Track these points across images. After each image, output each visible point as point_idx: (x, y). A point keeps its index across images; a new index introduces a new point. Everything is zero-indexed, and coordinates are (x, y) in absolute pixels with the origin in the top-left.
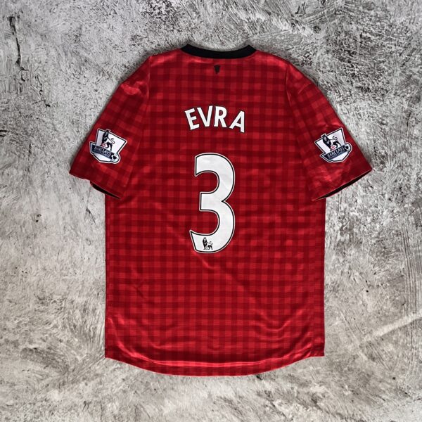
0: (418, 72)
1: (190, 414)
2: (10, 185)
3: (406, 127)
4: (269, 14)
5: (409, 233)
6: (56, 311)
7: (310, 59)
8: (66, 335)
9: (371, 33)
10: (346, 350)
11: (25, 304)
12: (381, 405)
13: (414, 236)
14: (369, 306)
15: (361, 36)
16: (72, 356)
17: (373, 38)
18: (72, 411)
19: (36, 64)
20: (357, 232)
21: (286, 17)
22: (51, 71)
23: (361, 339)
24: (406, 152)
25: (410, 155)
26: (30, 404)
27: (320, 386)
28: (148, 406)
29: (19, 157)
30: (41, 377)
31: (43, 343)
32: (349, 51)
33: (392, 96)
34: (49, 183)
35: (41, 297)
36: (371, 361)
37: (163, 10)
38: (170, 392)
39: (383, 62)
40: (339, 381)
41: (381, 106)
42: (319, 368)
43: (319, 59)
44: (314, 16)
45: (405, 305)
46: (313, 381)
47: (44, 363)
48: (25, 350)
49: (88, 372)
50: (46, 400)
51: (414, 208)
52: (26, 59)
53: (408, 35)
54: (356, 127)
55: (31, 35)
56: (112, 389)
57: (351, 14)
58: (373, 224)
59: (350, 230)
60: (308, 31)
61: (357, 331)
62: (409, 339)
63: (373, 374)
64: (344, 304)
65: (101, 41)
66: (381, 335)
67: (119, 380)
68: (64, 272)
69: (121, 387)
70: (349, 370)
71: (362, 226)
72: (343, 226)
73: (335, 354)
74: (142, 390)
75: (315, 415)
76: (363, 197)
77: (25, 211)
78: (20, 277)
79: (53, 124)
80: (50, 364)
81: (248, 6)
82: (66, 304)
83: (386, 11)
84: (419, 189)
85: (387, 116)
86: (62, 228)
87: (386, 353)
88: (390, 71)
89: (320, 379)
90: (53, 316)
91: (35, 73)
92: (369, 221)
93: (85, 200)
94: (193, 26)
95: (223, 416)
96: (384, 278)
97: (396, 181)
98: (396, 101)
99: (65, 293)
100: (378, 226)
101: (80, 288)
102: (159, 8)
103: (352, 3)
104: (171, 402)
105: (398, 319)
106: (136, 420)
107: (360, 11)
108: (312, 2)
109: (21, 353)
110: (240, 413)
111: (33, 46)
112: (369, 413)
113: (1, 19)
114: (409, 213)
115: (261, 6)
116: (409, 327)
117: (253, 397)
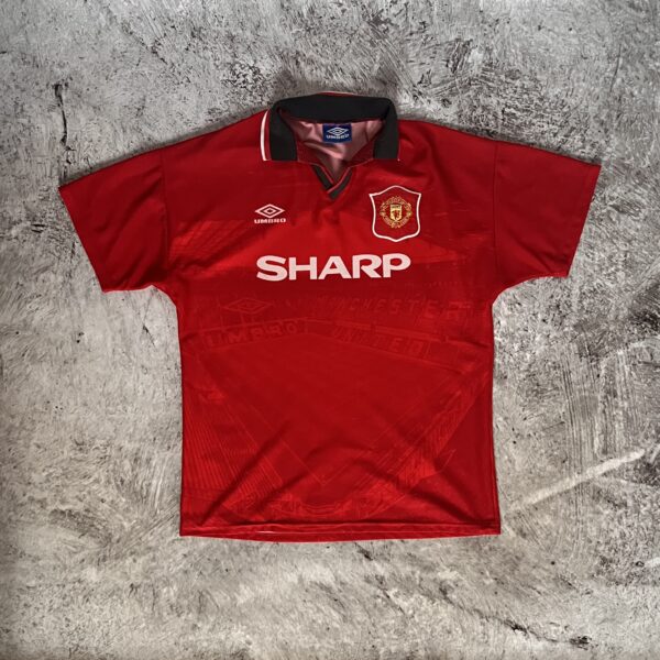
1: (273, 607)
2: (46, 295)
4: (385, 83)
5: (571, 366)
6: (98, 460)
8: (110, 493)
9: (516, 108)
11: (58, 449)
12: (535, 600)
13: (578, 369)
14: (517, 463)
16: (116, 521)
17: (518, 114)
18: (115, 597)
19: (86, 143)
21: (407, 87)
26: (58, 585)
27: (451, 570)
28: (218, 593)
29: (59, 258)
30: (74, 550)
31: (79, 503)
32: (488, 131)
35: (80, 441)
36: (521, 538)
37: (249, 78)
38: (246, 574)
40: (477, 564)
42: (449, 546)
44: (442, 87)
45: (567, 462)
46: (441, 564)
47: (80, 531)
48: (55, 512)
49: (139, 544)
50: (79, 581)
51: (576, 333)
52: (74, 136)
53: (565, 110)
55: (81, 108)
56: (169, 567)
57: (490, 84)
58: (522, 353)
60: (435, 105)
62: (573, 509)
63: (524, 556)
65: (169, 114)
66: (534, 502)
67: (179, 556)
68: (110, 409)
69: (181, 566)
70: (490, 549)
74: (210, 571)
75: (444, 611)
76: (508, 317)
77: (63, 328)
78: (53, 414)
80: (88, 531)
82: (112, 452)
83: (536, 80)
84: (583, 307)
86: (111, 350)
87: (541, 528)
89: (451, 561)
90: (94, 467)
91: (84, 154)
92: (516, 348)
93: (142, 316)
95: (319, 610)
96: (537, 426)
97: (552, 297)
99: (111, 437)
100: (528, 355)
101: (131, 430)
102: (244, 76)
103: (491, 71)
104: (248, 588)
105: (557, 482)
106: (200, 612)
107: (502, 81)
108: (440, 69)
109: (50, 515)
110: (342, 605)
111: (83, 120)
112: (519, 611)
113: (44, 87)
114: (570, 339)
115: (374, 74)
116: (572, 493)
117: (359, 583)
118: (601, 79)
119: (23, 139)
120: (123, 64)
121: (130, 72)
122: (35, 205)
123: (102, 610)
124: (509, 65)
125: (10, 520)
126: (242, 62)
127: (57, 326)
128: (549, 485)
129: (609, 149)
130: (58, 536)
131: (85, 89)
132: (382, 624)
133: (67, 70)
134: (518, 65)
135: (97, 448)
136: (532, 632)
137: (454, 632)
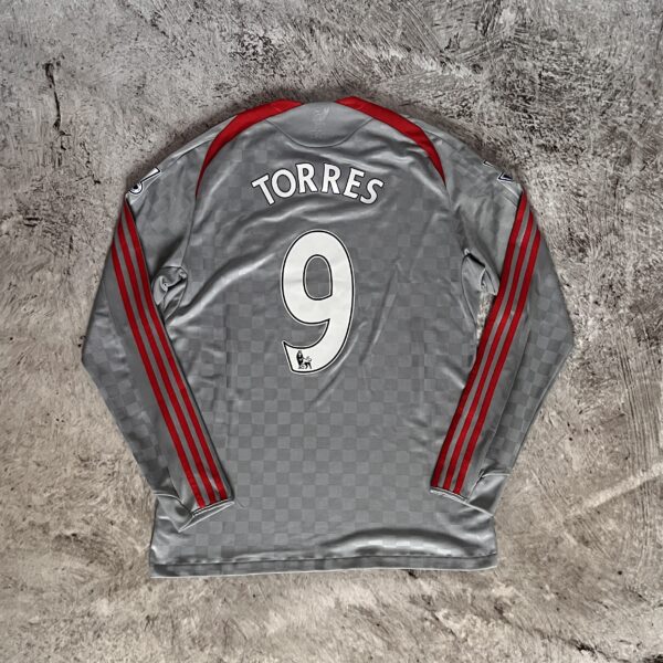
0: (626, 122)
1: (308, 635)
2: (42, 295)
3: (613, 198)
4: (409, 50)
5: (629, 352)
6: (105, 477)
7: (469, 108)
8: (120, 514)
9: (554, 71)
10: (543, 529)
11: (60, 467)
12: (603, 616)
13: (637, 354)
14: (574, 462)
15: (540, 75)
16: (128, 546)
17: (557, 77)
18: (129, 631)
19: (82, 127)
21: (433, 53)
22: (103, 134)
23: (565, 513)
24: (616, 234)
25: (622, 238)
26: (65, 621)
27: (507, 586)
28: (245, 622)
29: (56, 254)
30: (82, 579)
31: (86, 526)
32: (524, 97)
33: (590, 157)
35: (84, 457)
36: (582, 546)
37: (259, 50)
38: (277, 600)
39: (574, 110)
40: (535, 578)
41: (575, 171)
42: (503, 558)
43: (481, 108)
44: (471, 51)
45: (630, 459)
46: (495, 579)
47: (87, 558)
48: (59, 537)
50: (88, 615)
51: (633, 315)
52: (68, 120)
53: (608, 71)
54: (540, 201)
55: (75, 88)
56: (189, 595)
57: (525, 46)
60: (465, 72)
61: (559, 501)
62: (639, 511)
63: (587, 565)
64: (537, 459)
65: (172, 93)
66: (595, 505)
67: (200, 582)
69: (203, 593)
70: (549, 560)
73: (526, 535)
74: (235, 597)
75: (501, 632)
77: (62, 332)
78: (53, 427)
79: (104, 208)
80: (96, 558)
81: (379, 41)
82: (121, 467)
83: (574, 40)
84: (638, 287)
85: (584, 185)
87: (605, 534)
88: (584, 122)
89: (507, 576)
90: (101, 485)
91: (80, 139)
94: (302, 69)
95: (360, 637)
96: (594, 419)
97: (604, 276)
98: (596, 163)
99: (119, 450)
100: (581, 342)
102: (254, 47)
103: (526, 32)
104: (279, 616)
105: (620, 481)
106: (225, 644)
107: (537, 43)
108: (469, 32)
109: (53, 542)
110: (386, 631)
112: (586, 629)
113: (34, 67)
114: (626, 321)
115: (396, 40)
116: (637, 493)
117: (403, 605)
118: (646, 37)
119: (11, 125)
120: (119, 39)
121: (127, 47)
122: (28, 196)
123: (115, 647)
124: (544, 24)
125: (8, 548)
126: (251, 33)
128: (612, 485)
129: (659, 112)
130: (64, 564)
131: (79, 68)
132: (432, 650)
133: (58, 48)
134: (554, 24)
135: (104, 464)
136: (601, 652)
137: (513, 656)
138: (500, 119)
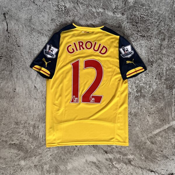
0: (163, 29)
1: (78, 169)
2: (4, 78)
3: (160, 50)
4: (104, 9)
5: (164, 92)
6: (22, 128)
7: (121, 25)
8: (26, 138)
9: (144, 15)
10: (141, 140)
11: (10, 125)
12: (157, 163)
13: (166, 92)
14: (150, 122)
15: (140, 16)
16: (29, 146)
17: (145, 17)
18: (30, 169)
19: (14, 31)
20: (143, 92)
21: (111, 10)
22: (20, 33)
23: (147, 135)
24: (161, 60)
25: (162, 61)
26: (12, 167)
27: (132, 155)
28: (61, 166)
29: (8, 66)
30: (17, 155)
31: (17, 141)
32: (136, 22)
33: (154, 38)
34: (19, 76)
35: (17, 122)
36: (152, 144)
37: (63, 9)
38: (70, 160)
39: (150, 26)
40: (139, 153)
41: (150, 42)
42: (131, 148)
43: (124, 25)
44: (122, 10)
45: (165, 121)
46: (129, 153)
47: (18, 150)
48: (10, 144)
49: (36, 153)
50: (19, 165)
51: (165, 82)
52: (10, 29)
53: (159, 15)
54: (140, 51)
55: (12, 20)
56: (46, 159)
57: (136, 8)
58: (149, 89)
59: (140, 91)
60: (120, 15)
61: (146, 132)
62: (167, 135)
63: (153, 150)
64: (140, 121)
65: (39, 21)
66: (155, 133)
67: (49, 156)
68: (26, 112)
69: (50, 159)
70: (143, 148)
71: (145, 90)
72: (137, 90)
73: (137, 142)
74: (58, 160)
75: (130, 168)
76: (145, 78)
77: (10, 88)
78: (8, 114)
79: (21, 53)
80: (20, 149)
81: (96, 7)
82: (27, 125)
83: (149, 6)
84: (167, 74)
85: (152, 46)
86: (25, 94)
87: (158, 141)
88: (152, 29)
89: (132, 153)
90: (21, 130)
91: (14, 34)
92: (148, 87)
93: (34, 82)
94: (75, 14)
95: (92, 169)
96: (155, 110)
98: (155, 40)
99: (26, 120)
100: (151, 89)
101: (32, 118)
102: (62, 8)
103: (136, 4)
104: (70, 164)
105: (162, 127)
106: (56, 172)
107: (139, 7)
108: (121, 4)
109: (8, 145)
110: (99, 168)
111: (13, 24)
112: (153, 166)
113: (0, 14)
114: (163, 83)
115: (101, 6)
116: (167, 130)
117: (104, 161)
118: (169, 5)
120: (24, 6)
121: (26, 8)
123: (26, 173)
124: (141, 2)
126: (61, 4)
127: (8, 87)
128: (159, 128)
129: (172, 26)
130: (12, 151)
131: (13, 14)
132: (112, 173)
133: (7, 9)
134: (144, 2)
135: (22, 124)
136: (157, 172)
137: (133, 174)
138: (129, 28)
